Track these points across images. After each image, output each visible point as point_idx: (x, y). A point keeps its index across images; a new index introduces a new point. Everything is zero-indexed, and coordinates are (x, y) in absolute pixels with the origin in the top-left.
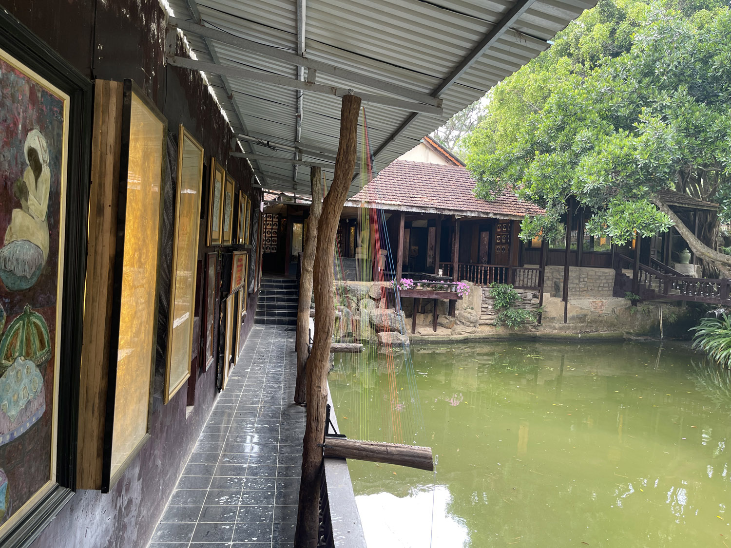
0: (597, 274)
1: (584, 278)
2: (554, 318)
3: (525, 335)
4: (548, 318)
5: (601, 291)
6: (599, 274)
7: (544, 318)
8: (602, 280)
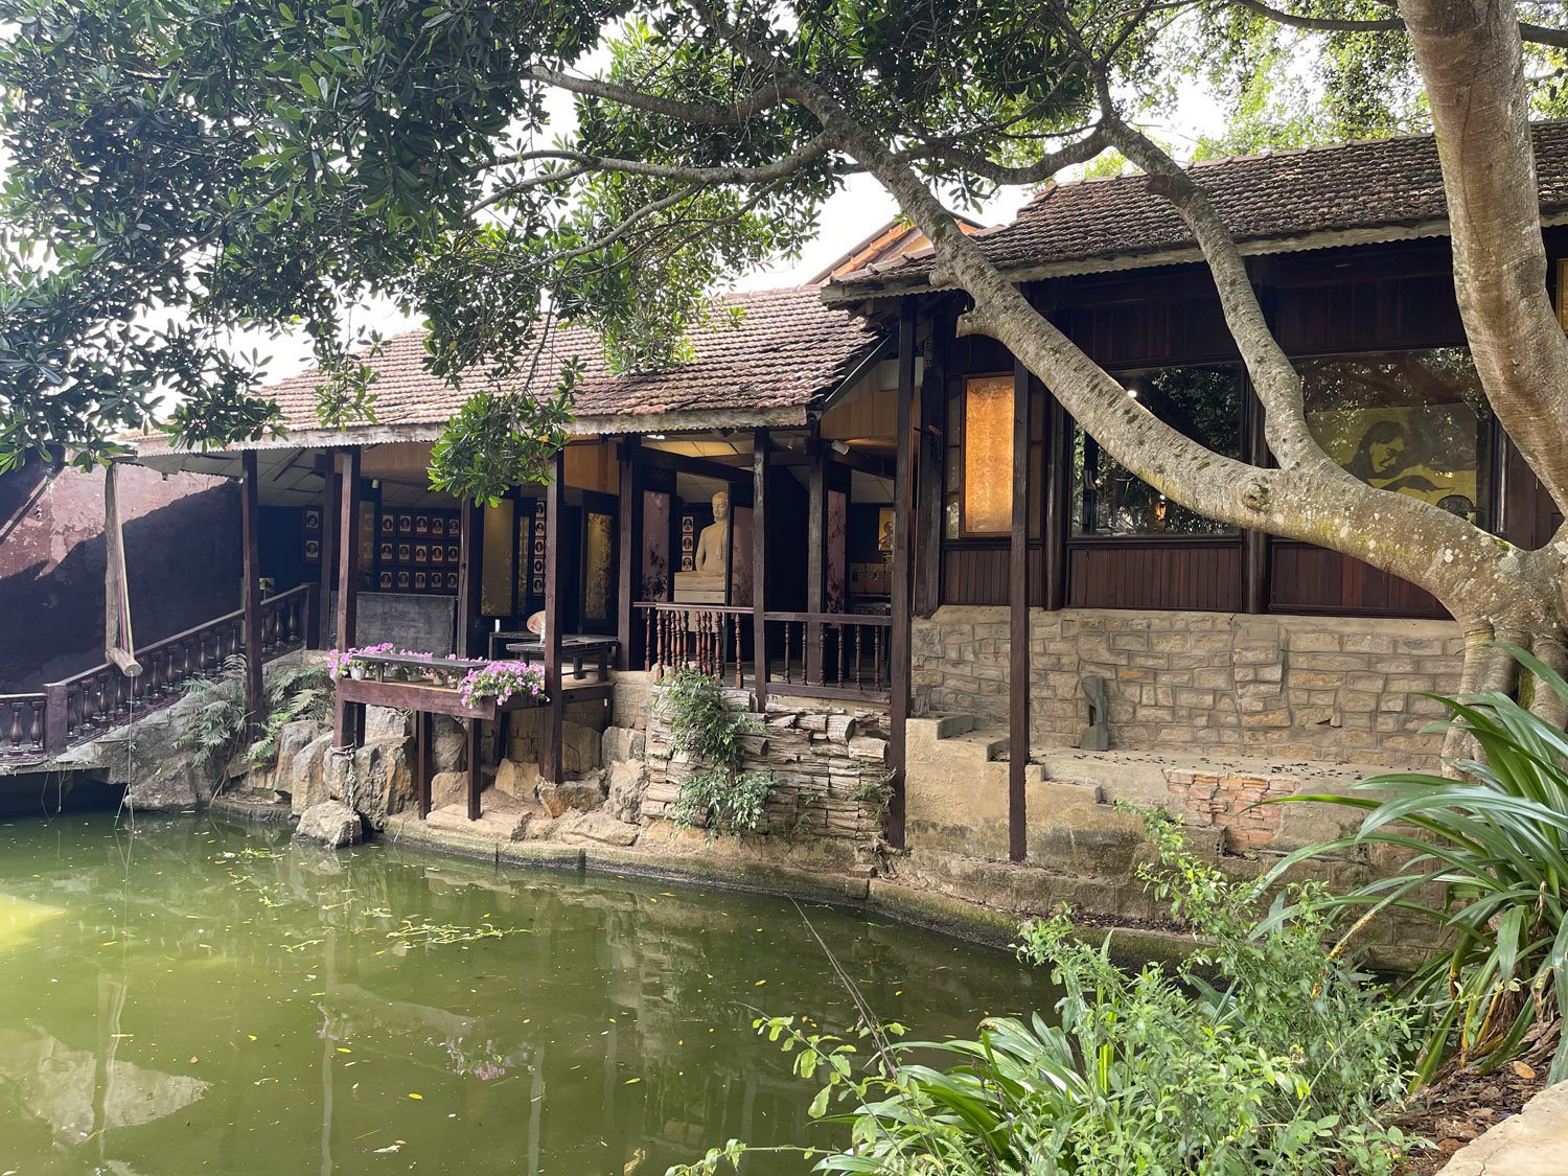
0: (1350, 648)
1: (1256, 666)
2: (959, 832)
3: (817, 882)
4: (934, 826)
5: (1390, 735)
6: (1365, 647)
7: (917, 824)
8: (1387, 678)
